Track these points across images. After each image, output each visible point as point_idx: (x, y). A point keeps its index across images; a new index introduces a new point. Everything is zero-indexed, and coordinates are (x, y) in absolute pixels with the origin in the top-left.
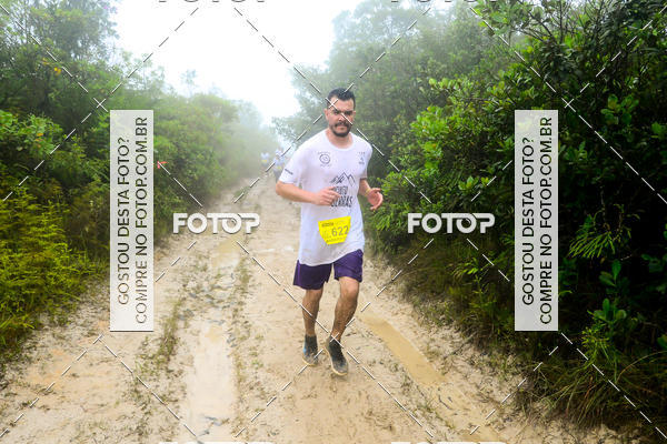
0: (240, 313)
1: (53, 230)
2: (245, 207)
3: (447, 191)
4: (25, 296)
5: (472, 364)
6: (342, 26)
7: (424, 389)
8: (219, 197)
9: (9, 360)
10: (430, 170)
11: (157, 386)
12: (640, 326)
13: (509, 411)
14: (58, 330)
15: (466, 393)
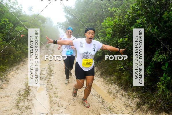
3: (113, 44)
5: (123, 95)
7: (108, 103)
11: (24, 104)
13: (135, 109)
15: (121, 104)
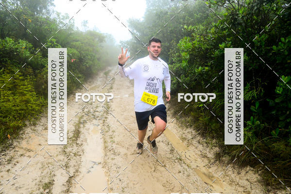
0: (106, 122)
1: (30, 87)
2: (108, 79)
3: (192, 73)
4: (19, 113)
5: (199, 143)
6: (150, 2)
7: (180, 152)
8: (97, 74)
9: (15, 138)
10: (184, 64)
11: (73, 149)
12: (265, 127)
13: (212, 161)
14: (33, 127)
15: (196, 154)
